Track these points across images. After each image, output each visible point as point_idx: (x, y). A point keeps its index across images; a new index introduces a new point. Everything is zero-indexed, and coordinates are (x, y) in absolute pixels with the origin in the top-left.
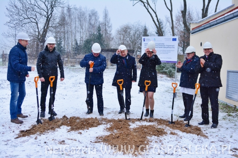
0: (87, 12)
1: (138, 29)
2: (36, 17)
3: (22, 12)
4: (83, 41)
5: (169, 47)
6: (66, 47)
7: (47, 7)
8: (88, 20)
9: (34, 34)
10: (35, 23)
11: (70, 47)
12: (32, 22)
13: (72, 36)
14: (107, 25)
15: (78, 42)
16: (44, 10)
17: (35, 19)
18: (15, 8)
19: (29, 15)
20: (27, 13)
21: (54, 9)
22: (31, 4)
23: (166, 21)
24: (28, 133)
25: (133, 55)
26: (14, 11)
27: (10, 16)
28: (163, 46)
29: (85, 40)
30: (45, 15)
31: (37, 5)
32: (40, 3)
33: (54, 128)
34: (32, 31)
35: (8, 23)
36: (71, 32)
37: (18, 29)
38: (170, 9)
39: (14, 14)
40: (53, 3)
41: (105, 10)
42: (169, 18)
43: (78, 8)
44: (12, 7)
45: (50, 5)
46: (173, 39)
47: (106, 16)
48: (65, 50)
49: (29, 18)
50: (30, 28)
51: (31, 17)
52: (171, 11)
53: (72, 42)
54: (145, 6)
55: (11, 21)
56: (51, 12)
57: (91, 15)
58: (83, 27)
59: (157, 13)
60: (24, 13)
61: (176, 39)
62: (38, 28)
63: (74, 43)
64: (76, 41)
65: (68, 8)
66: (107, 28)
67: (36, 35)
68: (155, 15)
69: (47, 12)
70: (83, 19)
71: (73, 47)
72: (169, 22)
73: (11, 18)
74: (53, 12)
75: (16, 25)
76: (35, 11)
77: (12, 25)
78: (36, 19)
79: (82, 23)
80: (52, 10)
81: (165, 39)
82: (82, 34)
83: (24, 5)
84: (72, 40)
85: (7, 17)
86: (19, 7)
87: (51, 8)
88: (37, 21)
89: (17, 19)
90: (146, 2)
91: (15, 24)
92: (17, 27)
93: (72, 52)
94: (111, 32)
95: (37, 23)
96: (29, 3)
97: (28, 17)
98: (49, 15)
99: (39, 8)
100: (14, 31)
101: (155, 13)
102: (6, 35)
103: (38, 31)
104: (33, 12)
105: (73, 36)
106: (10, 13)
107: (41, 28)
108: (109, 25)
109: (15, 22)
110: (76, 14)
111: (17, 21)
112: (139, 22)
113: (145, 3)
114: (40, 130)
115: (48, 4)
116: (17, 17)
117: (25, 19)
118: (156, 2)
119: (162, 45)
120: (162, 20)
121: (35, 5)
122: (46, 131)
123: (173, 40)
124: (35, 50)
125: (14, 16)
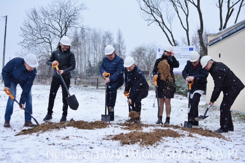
0: (101, 33)
1: (153, 50)
2: (50, 37)
3: (36, 32)
4: (96, 62)
5: (186, 57)
6: (79, 68)
7: (61, 28)
8: (102, 41)
9: (47, 54)
10: (48, 42)
11: (83, 69)
12: (45, 42)
13: (85, 57)
14: (121, 46)
15: (92, 64)
16: (58, 30)
17: (48, 39)
18: (29, 28)
19: (42, 35)
20: (41, 33)
21: (68, 29)
22: (45, 24)
23: (182, 42)
24: (30, 131)
25: (148, 76)
26: (28, 30)
27: (24, 36)
28: (179, 57)
29: (99, 62)
30: (59, 35)
31: (51, 25)
32: (54, 23)
33: (59, 127)
34: (45, 51)
35: (22, 43)
36: (85, 54)
37: (31, 48)
38: (186, 28)
39: (28, 33)
40: (68, 23)
41: (119, 31)
42: (185, 40)
43: (92, 28)
44: (26, 27)
45: (64, 25)
46: (190, 48)
47: (120, 37)
48: (78, 72)
49: (43, 38)
50: (43, 48)
51: (45, 37)
52: (187, 31)
53: (86, 63)
54: (160, 25)
55: (25, 41)
56: (65, 32)
57: (105, 36)
58: (97, 49)
59: (172, 33)
60: (38, 32)
61: (193, 48)
62: (51, 48)
63: (87, 65)
64: (90, 63)
65: (82, 28)
66: (121, 50)
67: (49, 55)
68: (171, 35)
69: (61, 32)
70: (97, 40)
71: (87, 68)
72: (185, 43)
73: (25, 38)
74: (67, 32)
75: (29, 45)
76: (49, 31)
77: (25, 45)
78: (50, 39)
79: (96, 45)
80: (66, 30)
81: (181, 49)
82: (95, 56)
83: (38, 25)
84: (85, 61)
85: (21, 37)
86: (33, 27)
87: (65, 28)
88: (51, 41)
89: (31, 39)
90: (162, 22)
91: (28, 43)
92: (30, 46)
93: (85, 74)
94: (125, 54)
95: (50, 43)
96: (44, 22)
97: (41, 37)
98: (62, 35)
99: (53, 28)
100: (27, 51)
101: (171, 33)
102: (19, 55)
103: (51, 51)
104: (47, 32)
105: (87, 57)
106: (24, 33)
107: (54, 47)
108: (123, 47)
109: (28, 42)
110: (90, 36)
111: (31, 41)
112: (155, 43)
113: (160, 23)
114: (44, 129)
115: (62, 23)
116: (30, 37)
117: (39, 38)
118: (171, 21)
119: (178, 55)
120: (178, 41)
121: (49, 25)
122: (50, 130)
123: (190, 50)
124: (47, 71)
125: (28, 35)
